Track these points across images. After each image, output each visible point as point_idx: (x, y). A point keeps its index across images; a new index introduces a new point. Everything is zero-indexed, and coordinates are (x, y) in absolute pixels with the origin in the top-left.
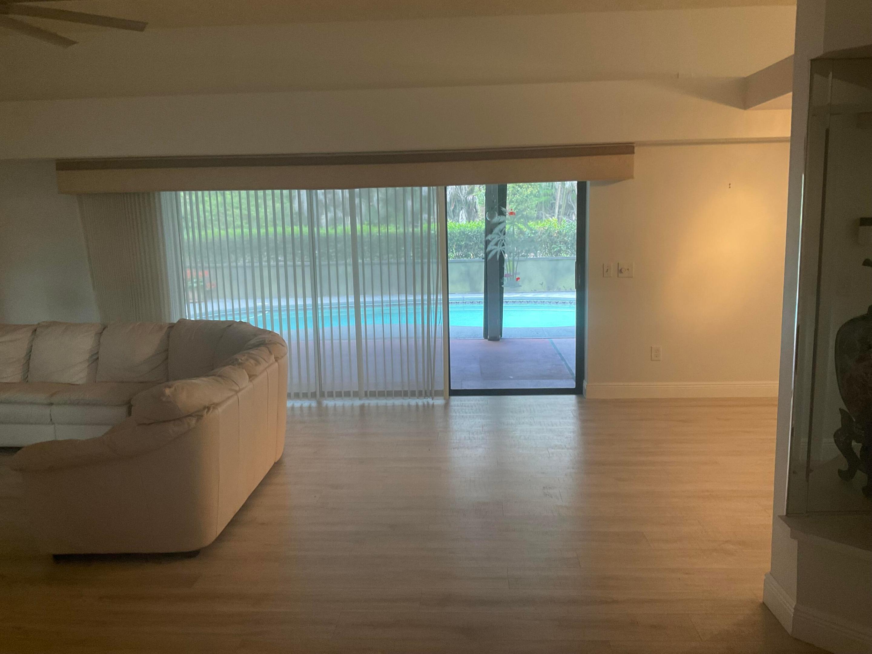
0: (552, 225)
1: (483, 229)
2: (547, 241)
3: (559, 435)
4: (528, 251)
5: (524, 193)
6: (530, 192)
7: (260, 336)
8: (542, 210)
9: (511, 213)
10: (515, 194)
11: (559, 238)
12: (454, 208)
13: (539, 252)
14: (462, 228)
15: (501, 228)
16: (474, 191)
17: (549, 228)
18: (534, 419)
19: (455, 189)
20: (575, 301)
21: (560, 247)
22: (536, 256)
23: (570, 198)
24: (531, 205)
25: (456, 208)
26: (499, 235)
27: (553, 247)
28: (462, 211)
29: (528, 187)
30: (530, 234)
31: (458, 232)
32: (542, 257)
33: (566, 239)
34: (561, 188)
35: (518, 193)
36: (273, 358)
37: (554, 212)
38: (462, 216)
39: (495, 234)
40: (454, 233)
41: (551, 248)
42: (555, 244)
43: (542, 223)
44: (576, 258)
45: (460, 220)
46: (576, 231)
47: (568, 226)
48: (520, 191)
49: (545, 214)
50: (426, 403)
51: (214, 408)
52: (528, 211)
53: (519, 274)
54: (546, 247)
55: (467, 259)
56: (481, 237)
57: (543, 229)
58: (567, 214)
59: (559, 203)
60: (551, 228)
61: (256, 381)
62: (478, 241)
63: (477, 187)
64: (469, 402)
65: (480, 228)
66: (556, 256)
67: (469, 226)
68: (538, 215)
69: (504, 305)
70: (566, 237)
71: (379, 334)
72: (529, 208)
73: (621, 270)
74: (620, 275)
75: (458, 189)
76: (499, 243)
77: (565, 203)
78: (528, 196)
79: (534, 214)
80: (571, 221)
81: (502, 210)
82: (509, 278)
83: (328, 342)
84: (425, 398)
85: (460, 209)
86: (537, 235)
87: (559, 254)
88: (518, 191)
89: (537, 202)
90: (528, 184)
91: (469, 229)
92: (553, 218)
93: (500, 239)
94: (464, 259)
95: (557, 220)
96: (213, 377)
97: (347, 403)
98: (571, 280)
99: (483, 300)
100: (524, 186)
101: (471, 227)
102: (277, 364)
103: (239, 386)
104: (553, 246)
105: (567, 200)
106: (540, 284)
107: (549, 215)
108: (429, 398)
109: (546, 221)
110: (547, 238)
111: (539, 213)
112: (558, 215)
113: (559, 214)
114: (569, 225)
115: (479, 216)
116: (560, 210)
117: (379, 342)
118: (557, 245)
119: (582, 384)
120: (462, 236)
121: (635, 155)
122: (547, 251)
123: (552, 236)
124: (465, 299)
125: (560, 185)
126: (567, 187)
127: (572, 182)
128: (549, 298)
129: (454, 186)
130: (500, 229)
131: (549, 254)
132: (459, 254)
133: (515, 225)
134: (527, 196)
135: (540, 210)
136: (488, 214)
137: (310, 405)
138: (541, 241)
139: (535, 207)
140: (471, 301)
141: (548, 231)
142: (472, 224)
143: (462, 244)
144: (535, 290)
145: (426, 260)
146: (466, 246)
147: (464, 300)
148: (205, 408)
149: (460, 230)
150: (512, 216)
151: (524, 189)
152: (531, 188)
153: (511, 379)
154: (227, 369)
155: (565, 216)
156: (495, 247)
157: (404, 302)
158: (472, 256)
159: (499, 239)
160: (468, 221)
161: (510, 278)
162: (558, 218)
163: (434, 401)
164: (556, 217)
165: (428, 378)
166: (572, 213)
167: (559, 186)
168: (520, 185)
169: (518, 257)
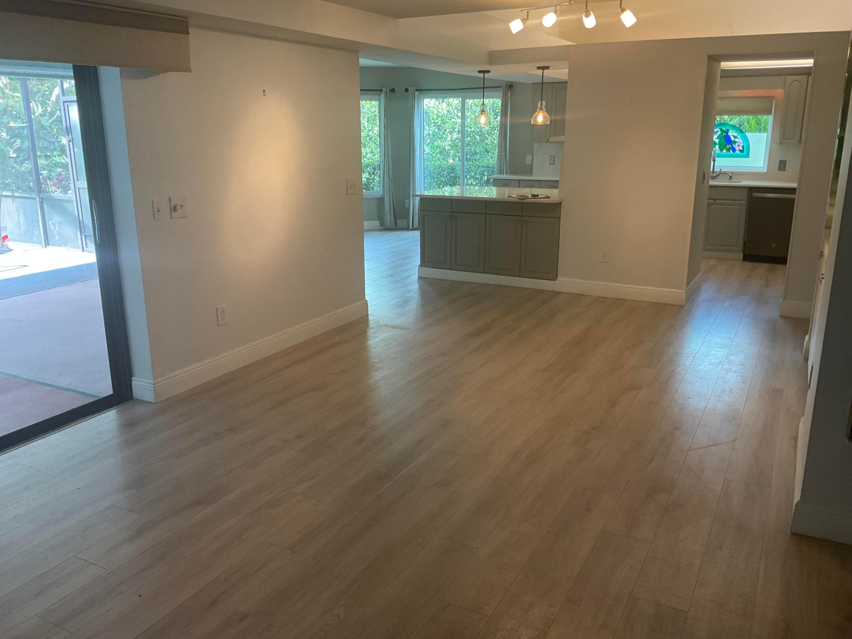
73: (174, 207)
74: (175, 214)
121: (190, 35)
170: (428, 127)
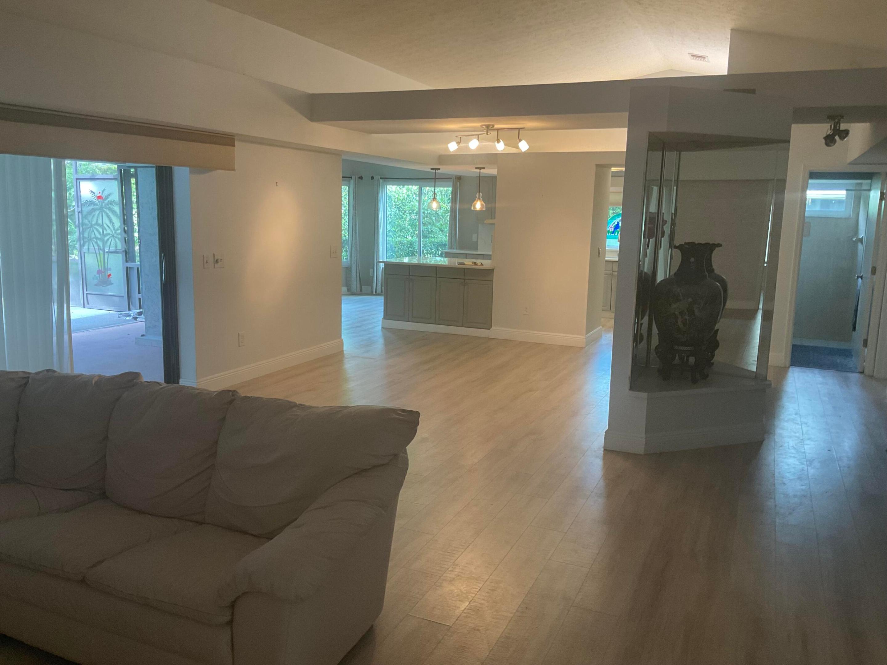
73: (216, 260)
74: (216, 266)
82: (101, 275)
121: (236, 148)
170: (390, 208)
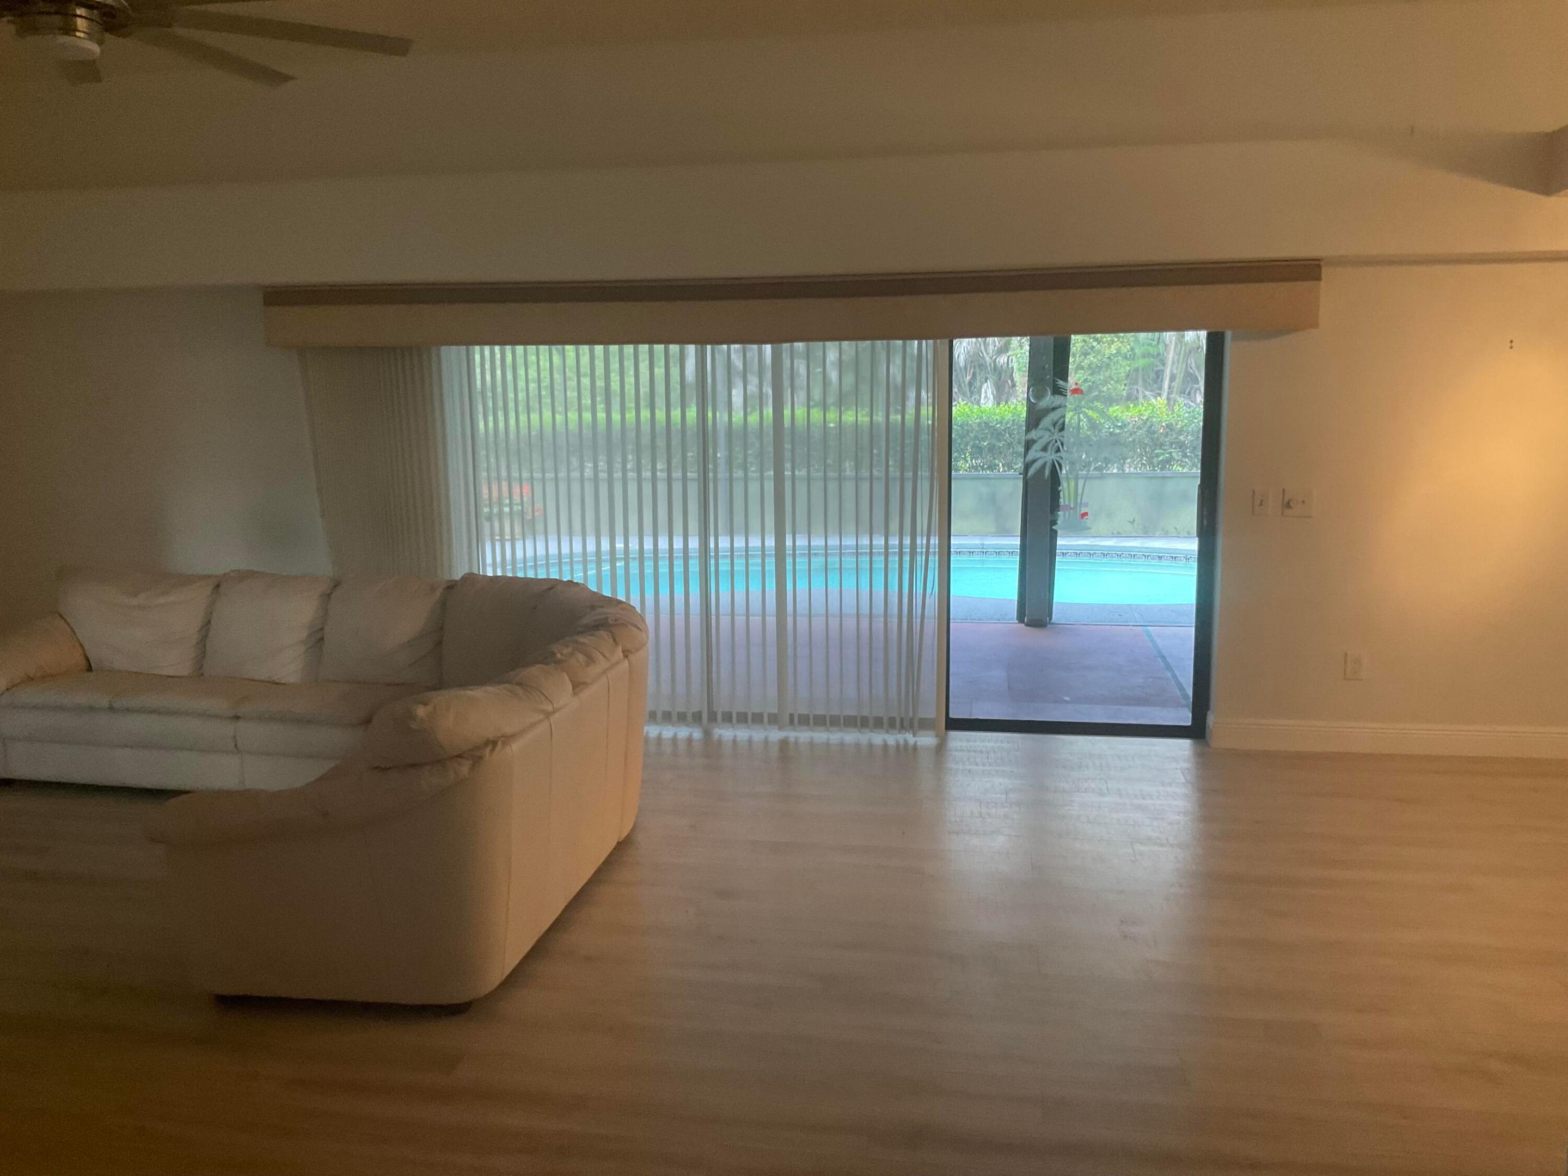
0: (1157, 411)
1: (1023, 417)
2: (1146, 442)
3: (1156, 819)
4: (1107, 461)
5: (1104, 353)
6: (1116, 349)
7: (601, 610)
8: (1137, 384)
9: (1076, 391)
10: (1086, 354)
11: (1169, 437)
12: (972, 379)
13: (1129, 460)
14: (983, 415)
15: (1055, 419)
16: (1010, 348)
17: (1149, 416)
18: (1106, 783)
19: (976, 344)
20: (1195, 555)
21: (1170, 453)
22: (1123, 470)
23: (1192, 361)
24: (1117, 374)
25: (976, 379)
26: (1050, 431)
27: (1157, 454)
28: (986, 385)
29: (1113, 342)
30: (1113, 428)
31: (976, 423)
32: (1135, 472)
33: (1182, 438)
34: (1176, 343)
35: (1092, 353)
36: (620, 649)
37: (1160, 388)
38: (986, 392)
39: (1041, 429)
40: (969, 425)
41: (1153, 455)
42: (1160, 448)
43: (1136, 408)
44: (1199, 475)
45: (982, 401)
46: (1201, 424)
47: (1187, 415)
48: (1096, 348)
49: (1144, 390)
50: (902, 742)
51: (505, 744)
52: (1111, 385)
53: (1086, 505)
54: (1143, 454)
55: (991, 473)
56: (1018, 433)
57: (1139, 418)
58: (1185, 391)
59: (1171, 371)
60: (1153, 417)
61: (585, 694)
62: (1012, 440)
63: (1015, 341)
64: (983, 744)
65: (1019, 416)
66: (1161, 471)
67: (998, 411)
68: (1131, 392)
69: (1057, 560)
70: (1183, 435)
71: (818, 606)
72: (1112, 379)
73: (1288, 503)
74: (1287, 512)
75: (980, 345)
76: (1051, 445)
77: (1183, 371)
78: (1112, 358)
79: (1122, 389)
80: (1193, 404)
81: (1057, 384)
82: (1067, 513)
83: (725, 621)
84: (900, 733)
85: (983, 380)
86: (1126, 430)
87: (1168, 466)
88: (1093, 347)
89: (1128, 368)
90: (1112, 335)
91: (997, 417)
92: (1158, 398)
93: (1052, 440)
94: (986, 472)
95: (1166, 402)
96: (507, 685)
97: (758, 734)
98: (1189, 515)
99: (1018, 549)
100: (1105, 339)
101: (1001, 413)
102: (626, 661)
103: (552, 704)
104: (1156, 451)
105: (1187, 365)
106: (1130, 522)
107: (1151, 393)
108: (907, 734)
109: (1145, 405)
110: (1145, 436)
111: (1131, 389)
112: (1169, 393)
113: (1170, 390)
114: (1190, 413)
115: (1018, 394)
116: (1173, 384)
117: (819, 623)
118: (1165, 450)
119: (1205, 719)
120: (983, 430)
121: (1322, 283)
122: (1146, 461)
123: (1154, 433)
124: (984, 547)
125: (1174, 338)
126: (1187, 341)
127: (1198, 332)
128: (1147, 548)
129: (974, 340)
130: (1053, 420)
131: (1148, 467)
132: (976, 463)
133: (1081, 413)
134: (1109, 358)
135: (1133, 384)
136: (1033, 391)
137: (691, 735)
138: (1134, 441)
139: (1124, 378)
140: (996, 550)
141: (1148, 424)
142: (1003, 409)
143: (983, 445)
144: (1118, 533)
145: (909, 474)
146: (991, 449)
147: (983, 549)
148: (487, 743)
149: (980, 419)
150: (1076, 395)
151: (1104, 344)
152: (1118, 343)
153: (1067, 702)
154: (535, 670)
155: (1182, 395)
156: (1042, 454)
157: (867, 549)
158: (1002, 468)
159: (1052, 438)
160: (996, 403)
161: (1069, 514)
162: (1168, 399)
163: (918, 739)
164: (1165, 395)
165: (907, 692)
166: (1196, 389)
167: (1171, 339)
168: (1096, 337)
169: (1089, 471)
